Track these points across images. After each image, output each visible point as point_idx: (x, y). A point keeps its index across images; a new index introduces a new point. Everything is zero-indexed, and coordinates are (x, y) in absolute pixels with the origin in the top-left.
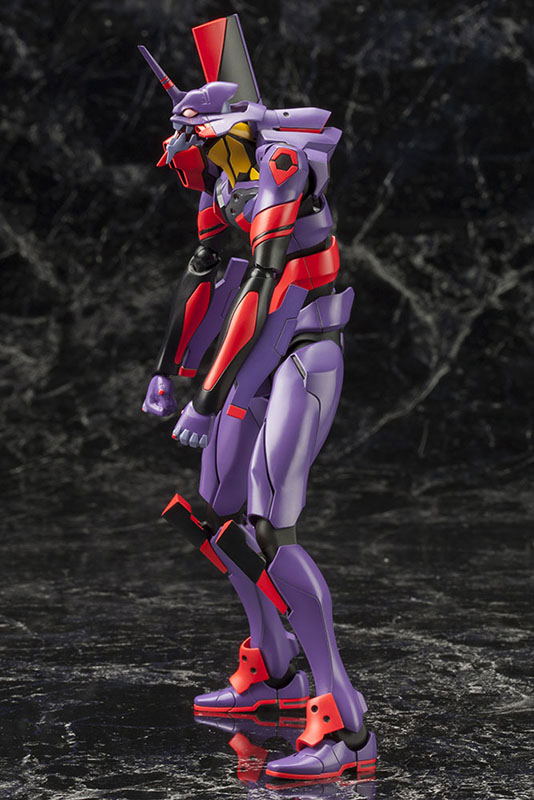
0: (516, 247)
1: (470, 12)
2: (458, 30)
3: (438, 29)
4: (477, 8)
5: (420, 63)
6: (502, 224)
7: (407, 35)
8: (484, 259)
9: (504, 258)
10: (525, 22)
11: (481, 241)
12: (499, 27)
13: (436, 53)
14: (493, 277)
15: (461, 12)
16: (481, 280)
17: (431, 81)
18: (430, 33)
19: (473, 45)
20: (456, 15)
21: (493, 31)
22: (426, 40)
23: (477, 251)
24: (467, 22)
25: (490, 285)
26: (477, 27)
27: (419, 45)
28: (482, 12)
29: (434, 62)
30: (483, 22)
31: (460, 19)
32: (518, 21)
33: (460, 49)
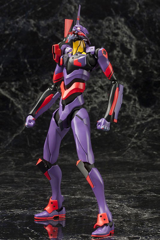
0: (41, 85)
1: (20, 18)
2: (17, 23)
3: (11, 23)
4: (22, 16)
5: (7, 32)
6: (36, 79)
7: (3, 24)
8: (32, 89)
9: (38, 88)
10: (36, 20)
11: (31, 84)
12: (29, 22)
13: (11, 29)
14: (36, 94)
15: (18, 18)
16: (32, 95)
17: (11, 37)
18: (9, 24)
19: (22, 27)
20: (17, 18)
21: (28, 23)
22: (8, 26)
23: (30, 86)
24: (20, 20)
25: (35, 97)
26: (23, 22)
27: (6, 27)
28: (24, 17)
29: (11, 32)
30: (24, 20)
31: (18, 20)
32: (34, 20)
33: (18, 28)
